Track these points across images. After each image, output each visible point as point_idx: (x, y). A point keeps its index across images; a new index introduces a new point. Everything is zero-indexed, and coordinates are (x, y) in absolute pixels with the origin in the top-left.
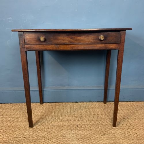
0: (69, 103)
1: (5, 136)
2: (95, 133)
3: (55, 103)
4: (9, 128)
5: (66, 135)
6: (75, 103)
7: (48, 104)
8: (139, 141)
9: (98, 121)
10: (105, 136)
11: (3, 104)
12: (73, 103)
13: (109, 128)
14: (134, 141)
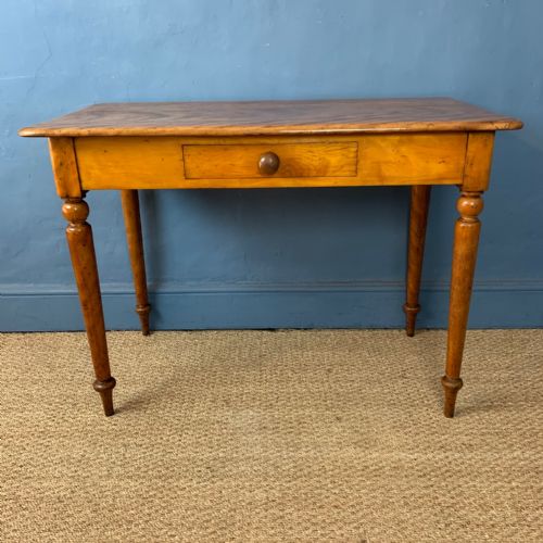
0: (246, 332)
1: (61, 421)
2: (314, 416)
3: (204, 333)
4: (70, 400)
5: (230, 420)
6: (265, 332)
7: (185, 333)
8: (434, 437)
9: (327, 384)
10: (339, 425)
11: (47, 334)
12: (259, 333)
13: (357, 404)
14: (417, 437)
